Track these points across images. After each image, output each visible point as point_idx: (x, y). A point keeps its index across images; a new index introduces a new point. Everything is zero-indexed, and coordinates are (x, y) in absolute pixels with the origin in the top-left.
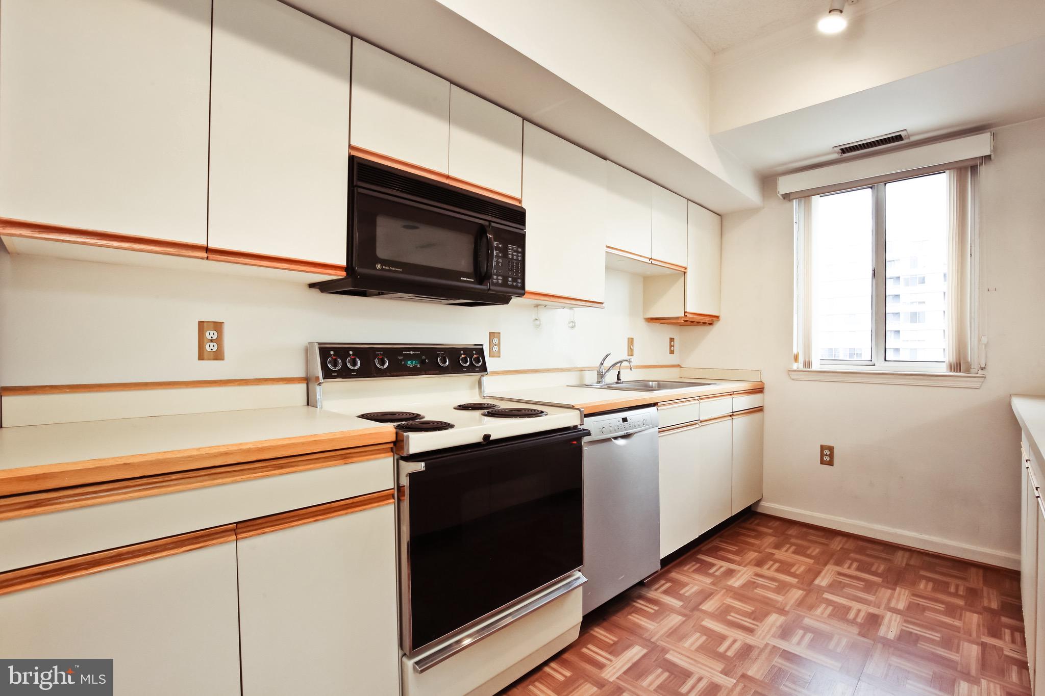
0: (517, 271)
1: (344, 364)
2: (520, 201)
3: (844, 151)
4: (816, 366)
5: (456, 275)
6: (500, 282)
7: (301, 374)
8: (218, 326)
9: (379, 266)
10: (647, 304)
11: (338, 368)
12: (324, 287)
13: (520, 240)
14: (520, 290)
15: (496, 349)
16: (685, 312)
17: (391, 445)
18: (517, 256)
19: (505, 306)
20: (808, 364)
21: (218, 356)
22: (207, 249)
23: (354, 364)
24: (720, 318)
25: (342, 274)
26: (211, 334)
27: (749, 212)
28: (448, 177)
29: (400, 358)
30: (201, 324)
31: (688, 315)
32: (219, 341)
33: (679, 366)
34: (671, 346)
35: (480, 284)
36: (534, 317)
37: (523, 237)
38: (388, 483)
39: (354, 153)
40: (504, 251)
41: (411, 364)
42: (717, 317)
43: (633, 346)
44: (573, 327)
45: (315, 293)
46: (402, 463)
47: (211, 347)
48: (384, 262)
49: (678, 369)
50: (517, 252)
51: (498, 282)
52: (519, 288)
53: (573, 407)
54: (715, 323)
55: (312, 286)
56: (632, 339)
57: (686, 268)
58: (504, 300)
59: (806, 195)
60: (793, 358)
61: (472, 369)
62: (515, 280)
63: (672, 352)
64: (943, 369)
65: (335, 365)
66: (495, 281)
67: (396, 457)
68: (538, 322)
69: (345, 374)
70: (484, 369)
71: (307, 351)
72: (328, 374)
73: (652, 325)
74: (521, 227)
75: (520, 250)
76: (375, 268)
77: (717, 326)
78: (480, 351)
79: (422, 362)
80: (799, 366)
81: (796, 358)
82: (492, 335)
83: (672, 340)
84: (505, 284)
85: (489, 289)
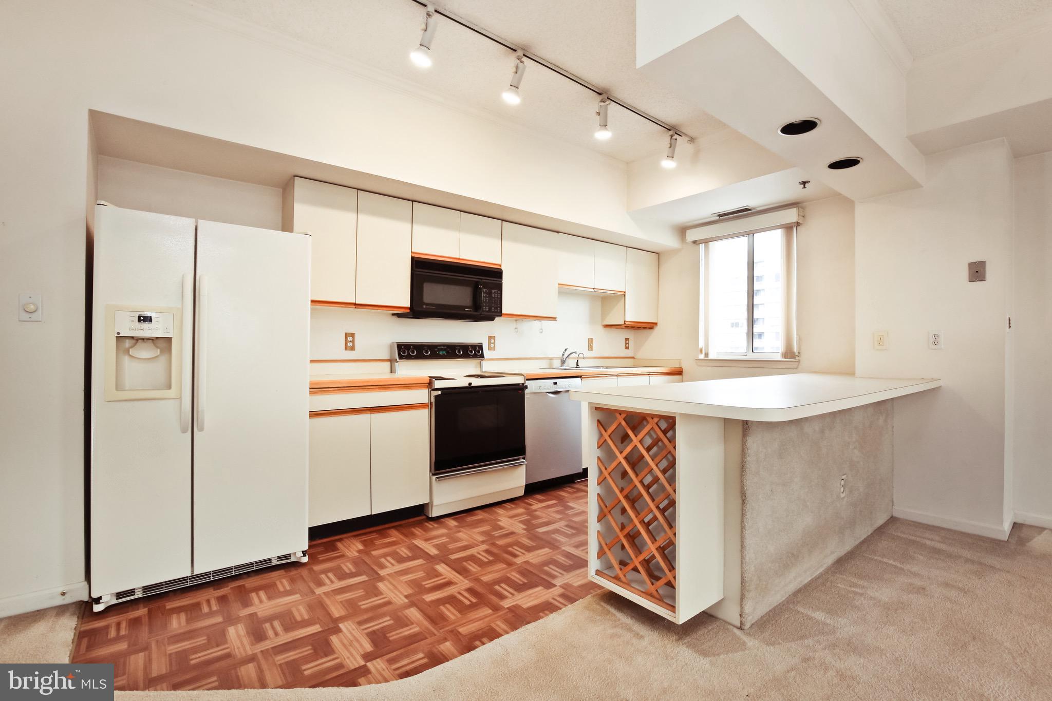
0: (497, 304)
1: (409, 353)
2: (500, 265)
3: (720, 216)
4: (711, 357)
5: (463, 308)
6: (487, 310)
7: (388, 357)
8: (353, 335)
9: (424, 306)
10: (604, 315)
11: (406, 354)
12: (399, 316)
13: (499, 287)
14: (500, 314)
15: (492, 345)
16: (625, 321)
17: (428, 384)
18: (497, 296)
19: (493, 322)
20: (707, 354)
21: (353, 348)
22: (355, 304)
23: (413, 353)
24: (658, 324)
25: (408, 311)
26: (350, 339)
27: (673, 252)
28: (459, 259)
29: (436, 350)
30: (346, 334)
31: (626, 323)
32: (353, 341)
33: (633, 358)
34: (626, 344)
35: (476, 312)
36: (515, 327)
37: (501, 285)
38: (426, 400)
39: (414, 255)
40: (490, 294)
41: (442, 353)
42: (656, 324)
43: (592, 344)
44: (541, 332)
45: (395, 318)
46: (432, 391)
47: (350, 344)
48: (427, 304)
49: (632, 360)
50: (497, 293)
51: (486, 310)
52: (499, 313)
53: (522, 375)
54: (655, 327)
55: (393, 315)
56: (592, 339)
57: (625, 292)
58: (491, 319)
59: (706, 242)
60: (699, 351)
61: (475, 356)
62: (496, 308)
63: (627, 348)
64: (778, 357)
65: (404, 353)
66: (484, 310)
67: (430, 390)
68: (516, 330)
69: (409, 357)
70: (482, 356)
71: (391, 346)
72: (401, 357)
73: (608, 329)
74: (500, 280)
75: (499, 292)
76: (423, 308)
77: (657, 329)
78: (480, 347)
79: (448, 352)
80: (702, 357)
81: (701, 351)
82: (490, 338)
83: (627, 339)
84: (490, 310)
85: (481, 314)
